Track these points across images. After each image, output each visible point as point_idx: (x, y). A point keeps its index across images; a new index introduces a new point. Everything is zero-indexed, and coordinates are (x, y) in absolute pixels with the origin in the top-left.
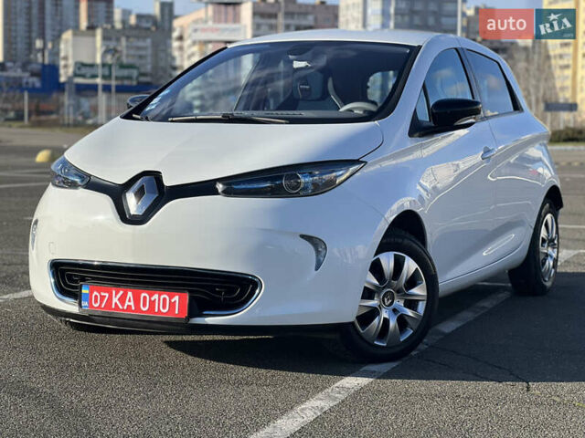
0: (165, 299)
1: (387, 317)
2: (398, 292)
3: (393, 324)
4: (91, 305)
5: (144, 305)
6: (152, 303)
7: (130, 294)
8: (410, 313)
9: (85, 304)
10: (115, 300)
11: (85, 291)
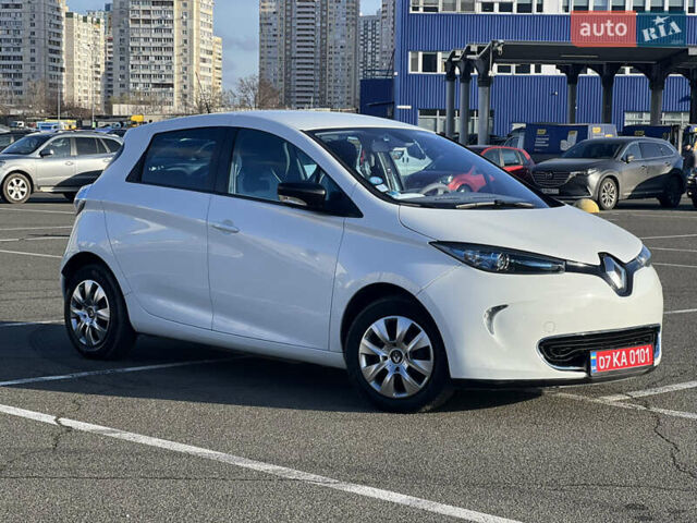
4: (599, 369)
7: (624, 353)
9: (593, 368)
10: (615, 360)
11: (593, 357)
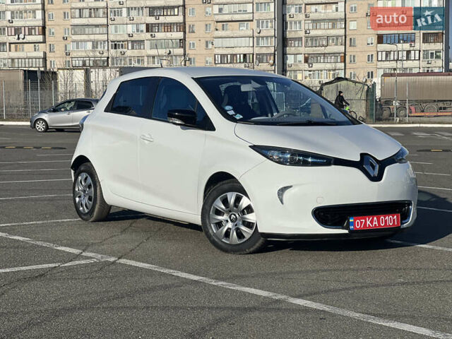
0: (391, 219)
5: (383, 223)
6: (386, 221)
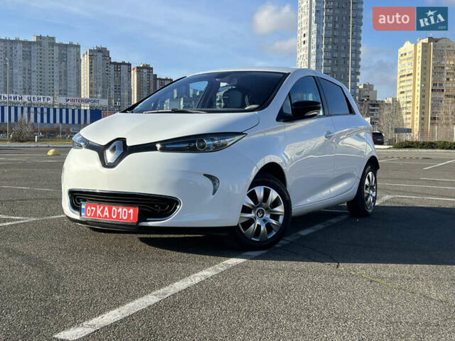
0: (125, 211)
1: (259, 223)
2: (267, 209)
3: (263, 228)
4: (86, 215)
5: (114, 215)
6: (118, 214)
7: (106, 209)
8: (274, 222)
9: (83, 214)
10: (99, 212)
11: (83, 207)
